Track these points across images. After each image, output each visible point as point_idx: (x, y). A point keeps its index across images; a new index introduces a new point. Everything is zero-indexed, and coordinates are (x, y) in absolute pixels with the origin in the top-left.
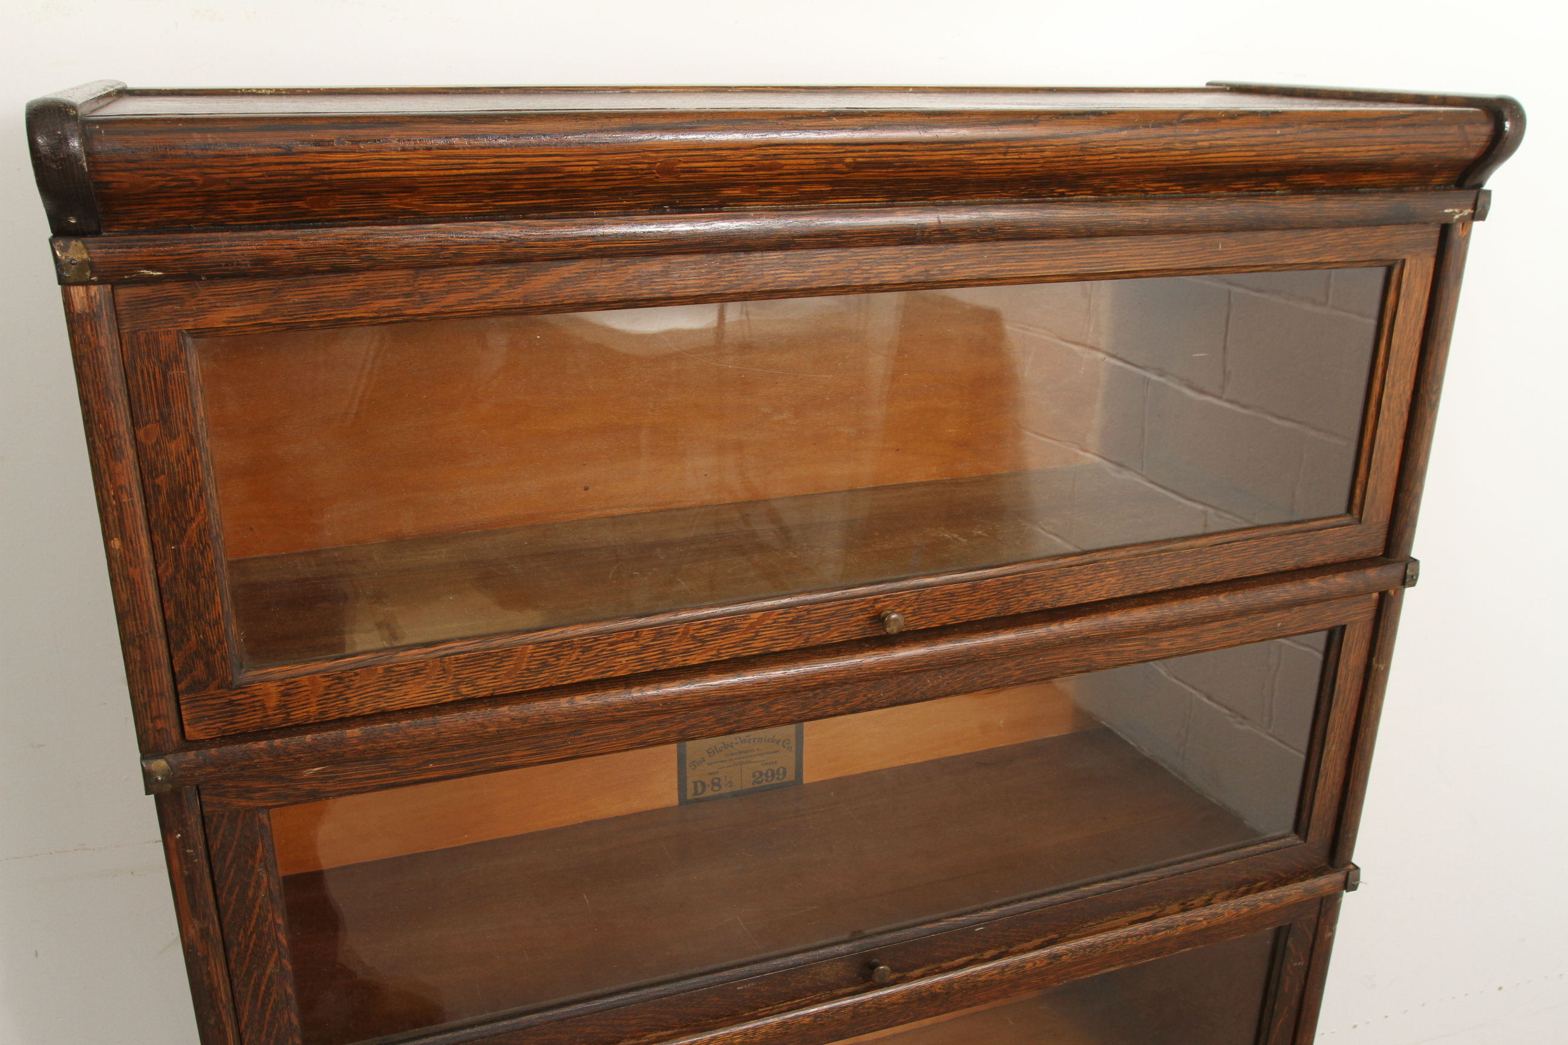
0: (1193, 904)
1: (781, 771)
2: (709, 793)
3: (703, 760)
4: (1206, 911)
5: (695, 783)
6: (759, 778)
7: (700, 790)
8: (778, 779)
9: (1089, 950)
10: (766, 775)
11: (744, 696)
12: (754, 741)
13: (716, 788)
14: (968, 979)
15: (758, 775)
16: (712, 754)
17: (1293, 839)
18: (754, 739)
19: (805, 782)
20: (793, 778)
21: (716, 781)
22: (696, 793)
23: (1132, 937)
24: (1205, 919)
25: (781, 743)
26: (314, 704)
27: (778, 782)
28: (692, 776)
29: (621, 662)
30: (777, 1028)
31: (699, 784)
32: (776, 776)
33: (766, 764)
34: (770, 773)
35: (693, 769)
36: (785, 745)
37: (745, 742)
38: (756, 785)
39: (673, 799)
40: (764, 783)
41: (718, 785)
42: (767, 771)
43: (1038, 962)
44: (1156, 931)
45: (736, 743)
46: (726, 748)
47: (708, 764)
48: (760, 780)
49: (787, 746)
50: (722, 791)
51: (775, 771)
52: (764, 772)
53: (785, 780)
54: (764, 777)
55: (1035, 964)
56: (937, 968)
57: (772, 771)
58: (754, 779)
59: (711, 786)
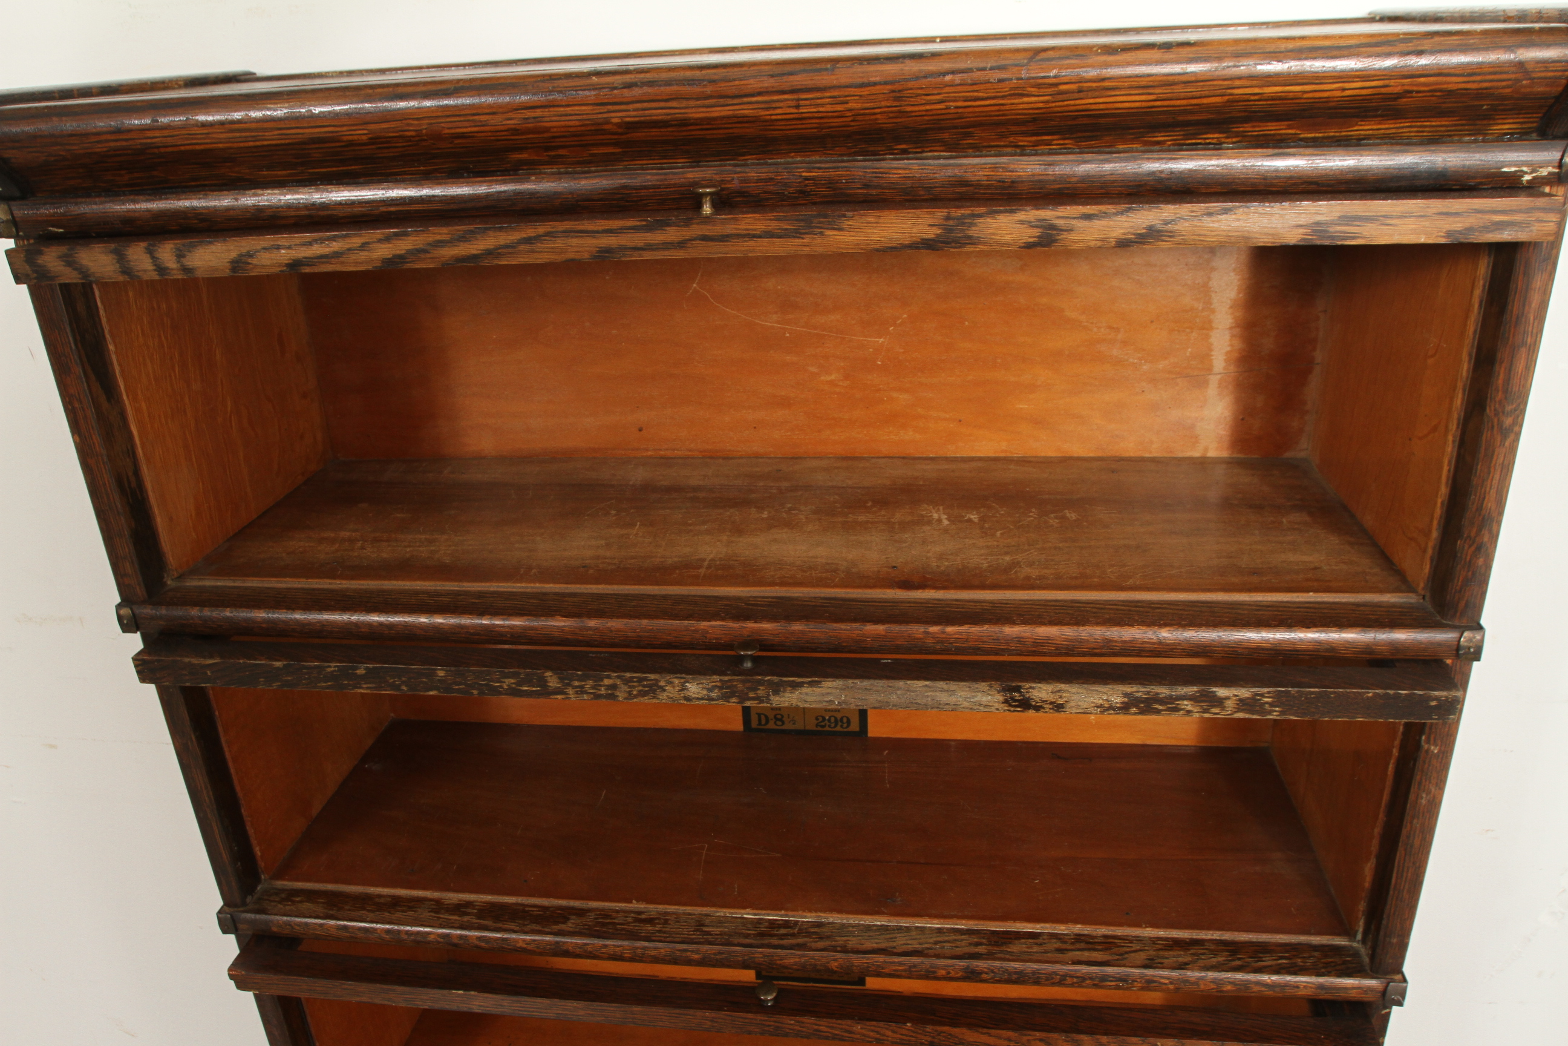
0: (1162, 963)
1: (845, 720)
2: (771, 725)
4: (1175, 974)
5: (759, 715)
6: (821, 722)
7: (763, 722)
8: (842, 726)
10: (829, 720)
13: (779, 723)
15: (821, 719)
19: (870, 735)
20: (857, 729)
21: (779, 717)
22: (760, 723)
23: (1072, 977)
24: (1171, 983)
27: (842, 730)
28: (754, 707)
31: (763, 716)
32: (840, 724)
33: (831, 711)
34: (833, 719)
38: (819, 729)
39: (738, 725)
40: (827, 728)
41: (781, 720)
42: (830, 717)
48: (823, 724)
50: (784, 727)
51: (839, 719)
52: (827, 718)
53: (849, 729)
54: (826, 722)
55: (949, 973)
56: (841, 947)
57: (836, 719)
58: (816, 722)
59: (774, 720)
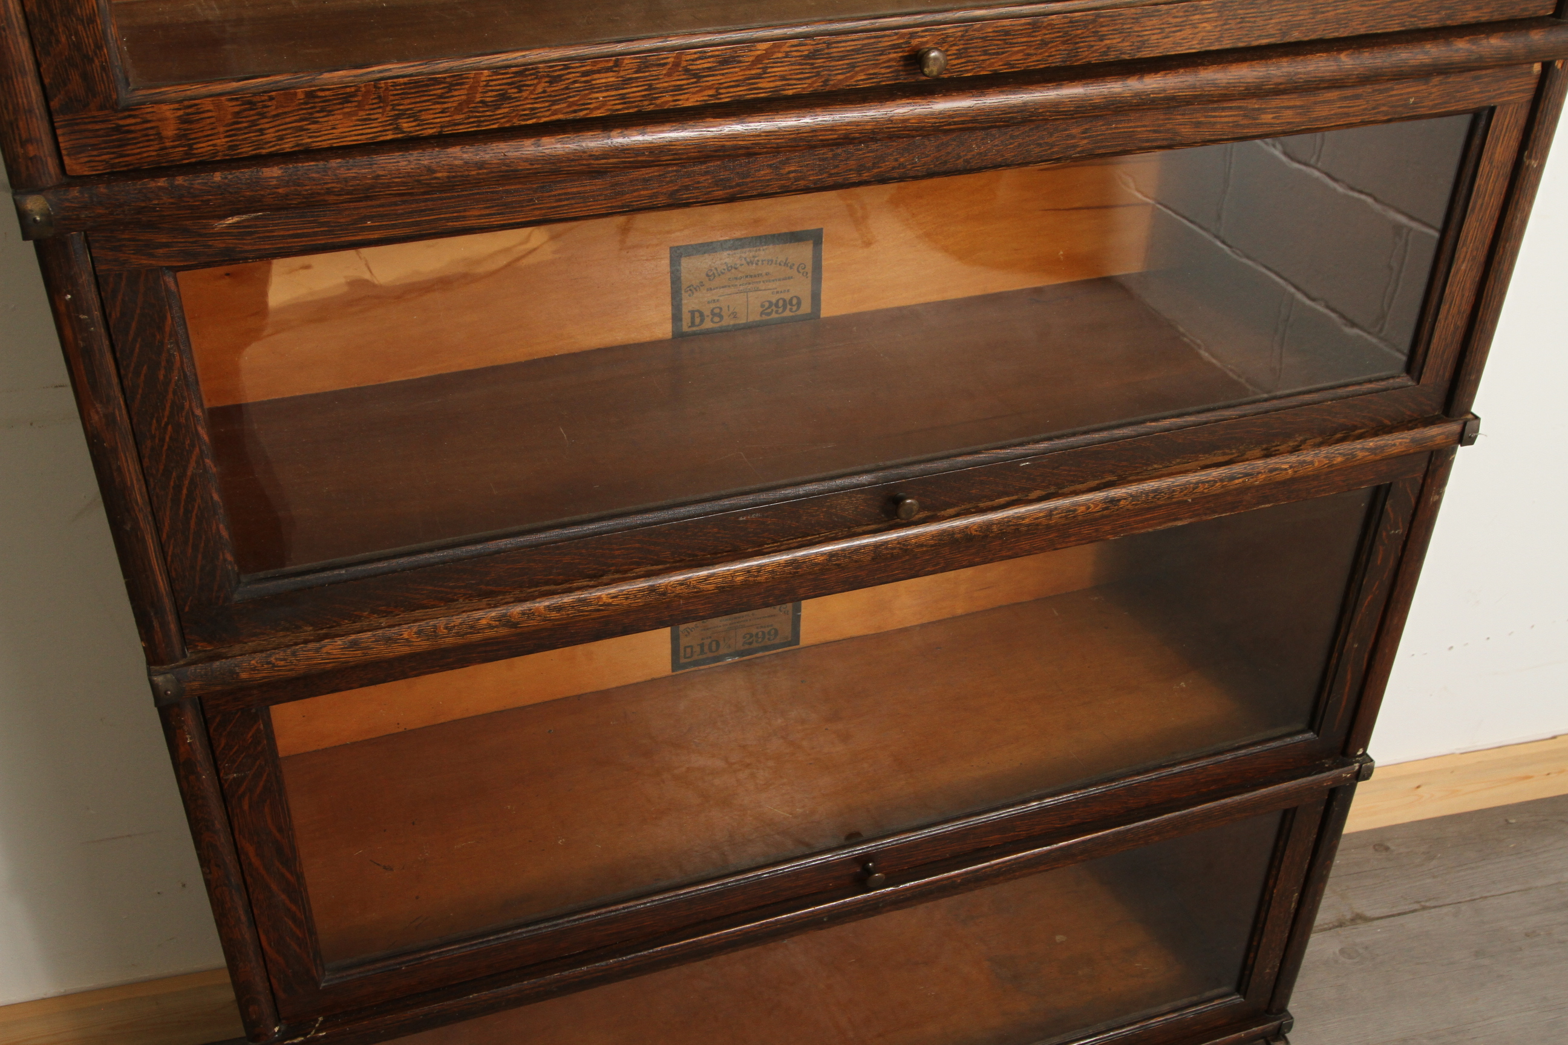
0: (1278, 450)
1: (795, 301)
2: (708, 325)
3: (702, 284)
4: (1293, 458)
5: (692, 313)
6: (769, 308)
7: (697, 320)
8: (791, 310)
9: (1152, 495)
10: (777, 305)
11: (748, 148)
12: (763, 264)
13: (716, 319)
14: (1010, 521)
16: (712, 278)
17: (1405, 380)
18: (762, 261)
19: (822, 316)
20: (809, 311)
21: (717, 311)
22: (693, 324)
23: (1203, 483)
24: (1291, 467)
25: (795, 268)
26: (222, 136)
27: (791, 314)
28: (689, 303)
29: (598, 98)
30: (785, 567)
31: (697, 314)
32: (789, 307)
33: (777, 292)
34: (781, 303)
35: (690, 296)
36: (800, 269)
37: (752, 264)
38: (765, 317)
39: (665, 330)
40: (774, 316)
41: (721, 317)
42: (778, 301)
43: (1092, 505)
44: (1232, 478)
45: (741, 265)
46: (729, 271)
47: (708, 290)
48: (769, 310)
49: (802, 271)
50: (724, 323)
51: (788, 301)
52: (774, 301)
53: (800, 312)
54: (773, 307)
55: (1089, 508)
56: (973, 508)
57: (784, 301)
58: (761, 309)
59: (711, 316)
